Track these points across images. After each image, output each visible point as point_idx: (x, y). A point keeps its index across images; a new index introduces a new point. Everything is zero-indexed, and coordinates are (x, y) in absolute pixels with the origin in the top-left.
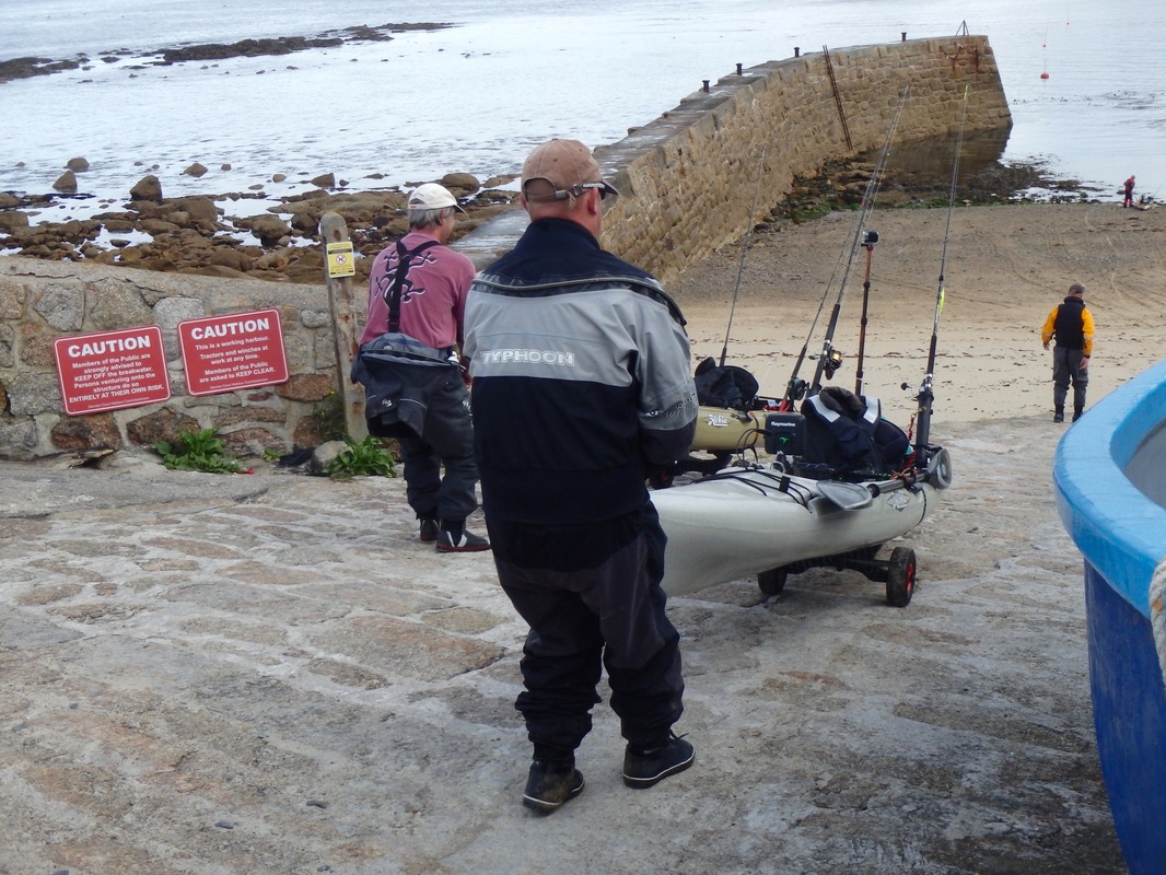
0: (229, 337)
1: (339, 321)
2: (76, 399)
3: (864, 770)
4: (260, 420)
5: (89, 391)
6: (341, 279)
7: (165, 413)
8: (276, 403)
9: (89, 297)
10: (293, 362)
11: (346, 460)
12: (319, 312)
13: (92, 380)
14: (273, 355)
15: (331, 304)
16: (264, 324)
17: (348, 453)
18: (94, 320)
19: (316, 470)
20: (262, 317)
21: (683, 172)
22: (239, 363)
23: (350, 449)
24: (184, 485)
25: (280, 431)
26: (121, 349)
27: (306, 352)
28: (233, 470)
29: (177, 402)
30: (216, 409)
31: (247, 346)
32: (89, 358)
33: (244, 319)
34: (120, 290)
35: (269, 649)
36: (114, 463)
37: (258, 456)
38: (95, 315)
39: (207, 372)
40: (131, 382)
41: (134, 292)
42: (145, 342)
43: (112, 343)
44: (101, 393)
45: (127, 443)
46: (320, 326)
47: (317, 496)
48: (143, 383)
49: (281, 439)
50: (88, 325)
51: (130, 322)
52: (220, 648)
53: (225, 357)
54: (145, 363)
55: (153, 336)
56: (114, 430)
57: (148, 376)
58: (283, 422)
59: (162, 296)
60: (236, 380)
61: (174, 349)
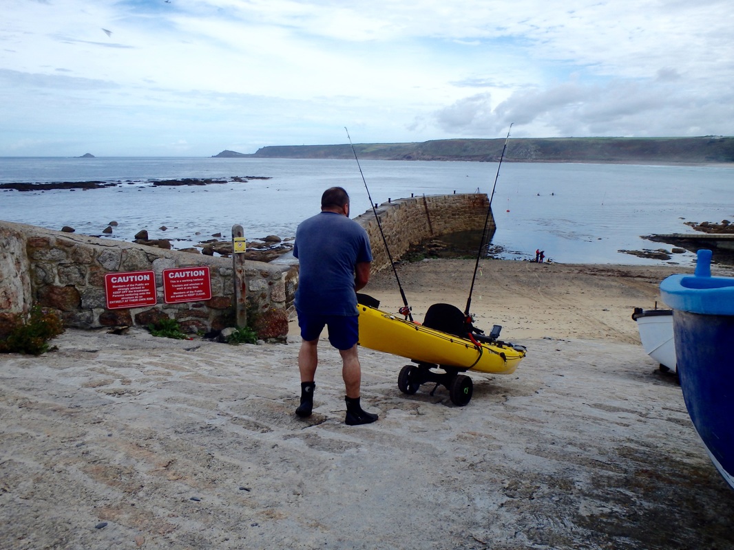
0: (186, 278)
1: (237, 273)
2: (113, 302)
3: (525, 479)
4: (197, 316)
5: (119, 299)
6: (239, 254)
7: (153, 311)
8: (205, 309)
9: (123, 256)
10: (213, 291)
11: (235, 336)
12: (228, 269)
13: (121, 294)
14: (205, 287)
15: (234, 265)
16: (202, 273)
17: (236, 333)
18: (124, 267)
19: (222, 340)
20: (202, 270)
22: (189, 290)
23: (238, 331)
24: (161, 342)
25: (206, 322)
26: (136, 280)
27: (220, 287)
28: (183, 338)
29: (160, 306)
30: (177, 311)
31: (194, 282)
32: (120, 284)
33: (193, 270)
34: (138, 254)
35: (210, 412)
36: (128, 333)
37: (195, 333)
38: (125, 264)
39: (175, 293)
40: (139, 296)
41: (144, 255)
42: (147, 278)
43: (132, 277)
44: (125, 300)
45: (134, 324)
46: (228, 275)
47: (223, 350)
48: (145, 296)
49: (206, 326)
50: (122, 269)
51: (141, 268)
52: (185, 410)
53: (183, 287)
54: (146, 287)
55: (151, 275)
56: (129, 317)
57: (147, 293)
58: (207, 318)
59: (157, 257)
60: (188, 297)
61: (160, 282)
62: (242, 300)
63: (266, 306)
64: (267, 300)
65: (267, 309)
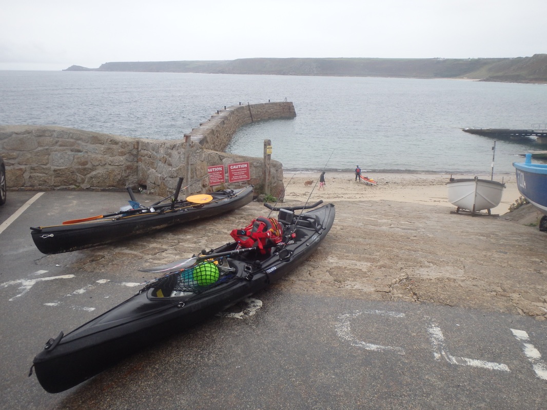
0: (238, 168)
6: (269, 155)
8: (247, 185)
10: (251, 175)
12: (257, 163)
14: (247, 174)
16: (246, 166)
17: (266, 197)
18: (210, 163)
20: (245, 164)
21: (218, 137)
22: (240, 175)
26: (216, 170)
27: (254, 173)
29: (226, 184)
30: (235, 186)
31: (242, 171)
33: (242, 164)
39: (233, 177)
40: (217, 179)
41: (218, 157)
42: (221, 169)
43: (214, 169)
44: (211, 181)
48: (220, 179)
51: (218, 164)
53: (237, 173)
54: (220, 174)
55: (222, 167)
57: (221, 177)
59: (224, 157)
60: (240, 179)
61: (226, 171)
62: (269, 179)
63: (275, 183)
64: (276, 180)
65: (275, 184)
